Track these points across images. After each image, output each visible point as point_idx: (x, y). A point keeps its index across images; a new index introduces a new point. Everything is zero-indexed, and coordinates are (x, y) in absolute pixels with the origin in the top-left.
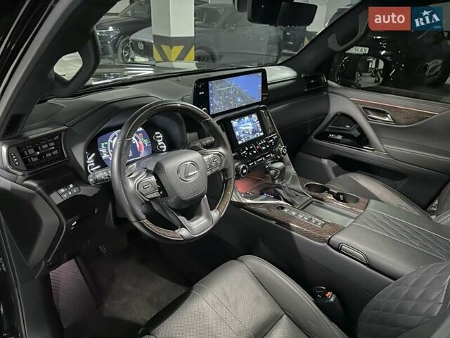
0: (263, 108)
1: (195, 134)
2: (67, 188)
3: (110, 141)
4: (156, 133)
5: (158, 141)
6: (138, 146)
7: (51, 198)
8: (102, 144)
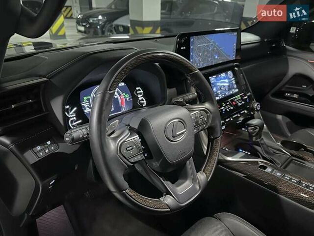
0: (236, 66)
1: (174, 90)
2: (44, 145)
3: (92, 95)
4: (137, 88)
5: (139, 96)
6: (120, 101)
7: (24, 157)
8: (85, 98)
